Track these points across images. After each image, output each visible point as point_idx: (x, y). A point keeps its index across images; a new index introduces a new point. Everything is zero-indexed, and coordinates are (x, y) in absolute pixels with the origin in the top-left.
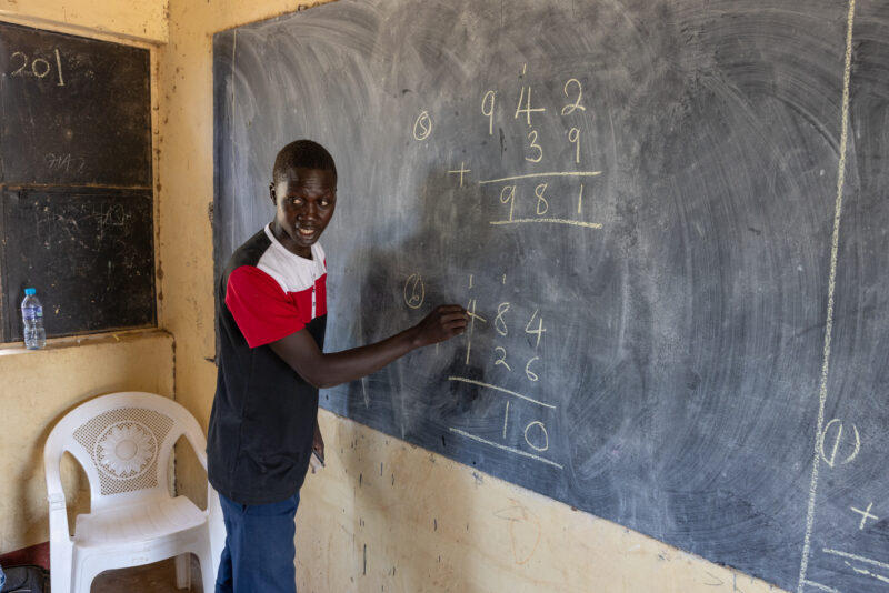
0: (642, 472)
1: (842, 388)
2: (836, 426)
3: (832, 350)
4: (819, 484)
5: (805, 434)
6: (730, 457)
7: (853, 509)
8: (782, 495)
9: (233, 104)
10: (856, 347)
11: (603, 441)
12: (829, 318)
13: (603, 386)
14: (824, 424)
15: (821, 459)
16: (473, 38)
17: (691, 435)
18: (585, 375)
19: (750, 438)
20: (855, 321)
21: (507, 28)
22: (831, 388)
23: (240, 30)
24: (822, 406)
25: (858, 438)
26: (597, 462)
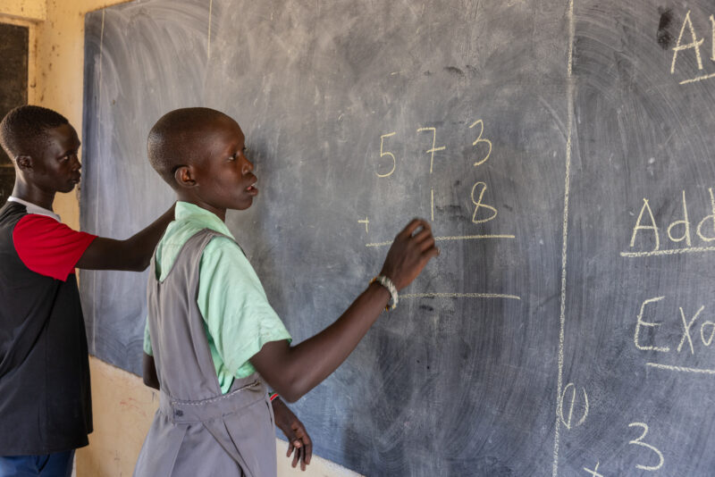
0: (427, 443)
1: (574, 354)
2: (570, 389)
3: (566, 318)
4: (560, 447)
5: (549, 398)
6: (494, 424)
7: (586, 469)
8: (533, 459)
9: (101, 83)
10: (583, 315)
11: (397, 412)
12: (563, 288)
13: (397, 358)
14: (562, 389)
15: (561, 422)
16: (296, 26)
17: (465, 402)
18: (383, 348)
19: (508, 404)
20: (581, 290)
21: (322, 17)
22: (566, 354)
23: (108, 10)
24: (561, 371)
25: (587, 401)
26: (393, 434)
